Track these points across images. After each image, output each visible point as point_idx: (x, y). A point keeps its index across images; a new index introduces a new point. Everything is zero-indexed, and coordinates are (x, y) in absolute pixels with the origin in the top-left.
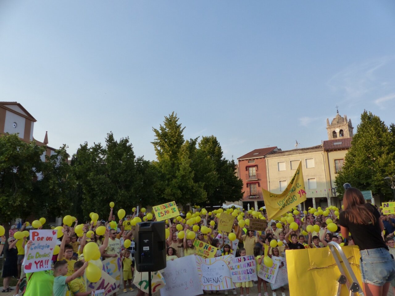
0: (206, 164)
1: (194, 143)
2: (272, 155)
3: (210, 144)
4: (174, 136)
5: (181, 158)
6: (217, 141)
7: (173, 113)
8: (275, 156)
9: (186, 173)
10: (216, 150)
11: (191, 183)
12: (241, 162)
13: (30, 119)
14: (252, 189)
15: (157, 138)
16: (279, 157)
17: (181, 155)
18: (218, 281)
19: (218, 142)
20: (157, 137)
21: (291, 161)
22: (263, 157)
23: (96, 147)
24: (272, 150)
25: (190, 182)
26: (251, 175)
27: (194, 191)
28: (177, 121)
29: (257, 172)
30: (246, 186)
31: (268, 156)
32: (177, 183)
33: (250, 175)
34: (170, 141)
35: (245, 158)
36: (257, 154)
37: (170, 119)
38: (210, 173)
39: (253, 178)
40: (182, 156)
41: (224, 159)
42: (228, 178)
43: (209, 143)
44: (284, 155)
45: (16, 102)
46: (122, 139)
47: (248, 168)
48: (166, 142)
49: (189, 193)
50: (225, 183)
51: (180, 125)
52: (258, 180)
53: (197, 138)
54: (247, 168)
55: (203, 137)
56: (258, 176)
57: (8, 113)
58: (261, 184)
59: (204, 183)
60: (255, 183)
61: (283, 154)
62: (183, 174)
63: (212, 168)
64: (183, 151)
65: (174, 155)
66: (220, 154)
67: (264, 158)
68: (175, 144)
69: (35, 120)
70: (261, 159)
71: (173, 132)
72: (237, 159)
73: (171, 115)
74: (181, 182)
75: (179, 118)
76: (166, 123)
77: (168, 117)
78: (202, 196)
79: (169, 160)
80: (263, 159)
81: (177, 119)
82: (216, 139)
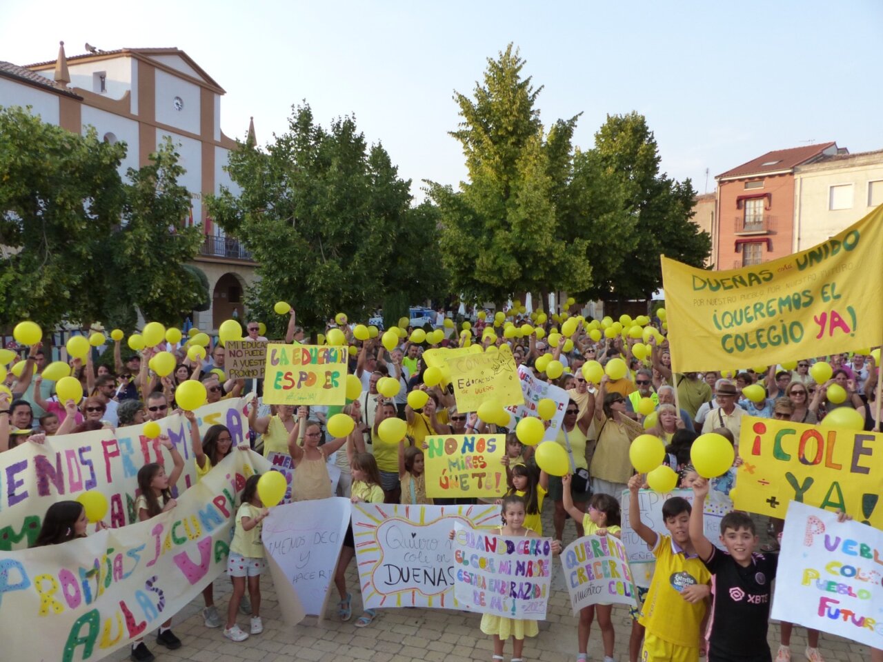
0: (603, 189)
1: (566, 131)
2: (816, 166)
3: (626, 136)
4: (508, 113)
5: (524, 174)
6: (647, 128)
7: (510, 48)
8: (824, 170)
9: (531, 213)
10: (641, 152)
11: (545, 241)
12: (726, 187)
13: (210, 89)
14: (750, 258)
15: (464, 119)
16: (837, 171)
17: (525, 165)
18: (439, 580)
19: (648, 131)
20: (464, 117)
21: (870, 183)
22: (790, 171)
23: (279, 146)
24: (819, 151)
25: (542, 239)
26: (750, 219)
27: (555, 262)
28: (519, 68)
29: (768, 213)
30: (734, 248)
31: (804, 168)
32: (508, 241)
33: (747, 221)
34: (498, 127)
35: (737, 175)
36: (774, 163)
37: (500, 66)
38: (610, 216)
39: (754, 227)
40: (526, 169)
41: (664, 176)
42: (667, 228)
43: (623, 133)
44: (853, 166)
45: (176, 48)
46: (336, 121)
47: (743, 201)
48: (487, 131)
49: (541, 267)
50: (660, 243)
51: (527, 82)
52: (769, 233)
53: (575, 118)
54: (741, 201)
55: (608, 117)
56: (768, 222)
57: (159, 75)
58: (775, 245)
59: (587, 243)
60: (759, 242)
61: (850, 162)
62: (523, 217)
63: (617, 201)
64: (529, 154)
65: (508, 165)
66: (651, 163)
67: (791, 174)
68: (512, 134)
69: (221, 92)
70: (782, 178)
71: (505, 100)
72: (716, 177)
73: (504, 55)
74: (519, 237)
75: (525, 61)
76: (489, 77)
77: (497, 59)
78: (578, 277)
79: (495, 178)
80: (788, 176)
81: (519, 64)
82: (643, 122)
